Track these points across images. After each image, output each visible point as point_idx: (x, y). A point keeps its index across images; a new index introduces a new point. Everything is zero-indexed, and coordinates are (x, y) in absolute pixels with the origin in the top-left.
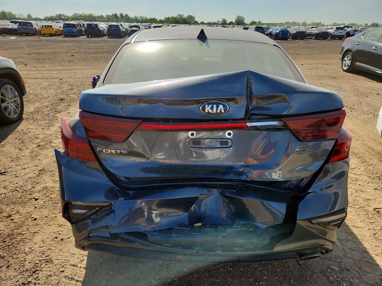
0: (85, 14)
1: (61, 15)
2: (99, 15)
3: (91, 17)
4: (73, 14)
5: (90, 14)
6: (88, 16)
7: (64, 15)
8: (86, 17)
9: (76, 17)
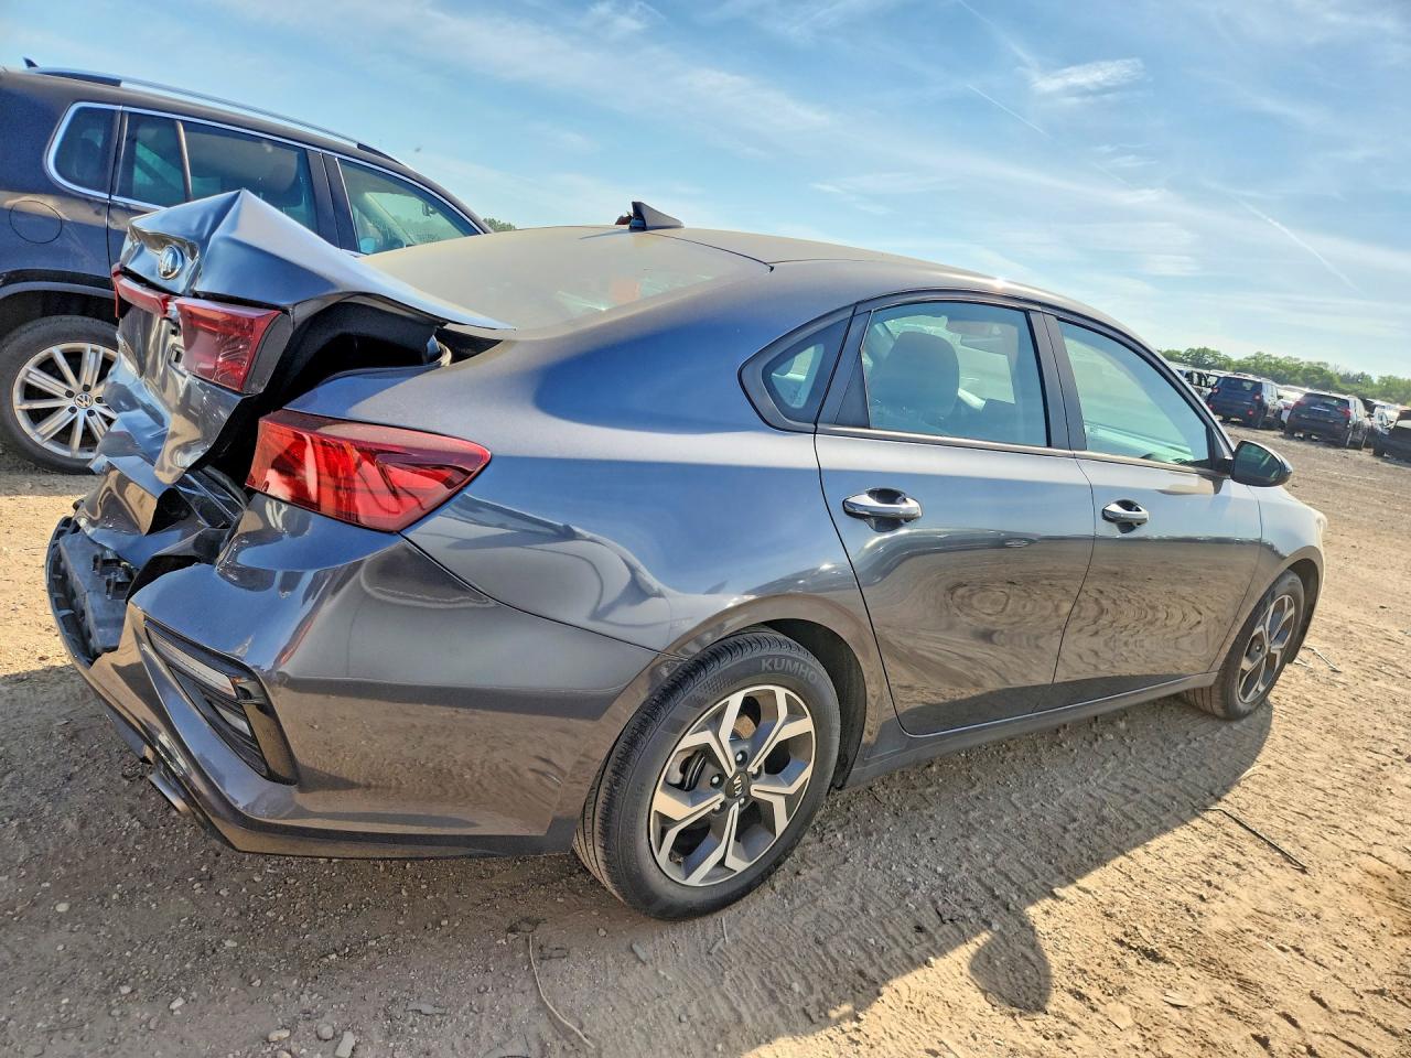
0: (1296, 359)
1: (1205, 351)
2: (1355, 371)
3: (1316, 372)
4: (1252, 353)
5: (1319, 364)
6: (1306, 370)
7: (1215, 355)
8: (1296, 372)
9: (1255, 367)
